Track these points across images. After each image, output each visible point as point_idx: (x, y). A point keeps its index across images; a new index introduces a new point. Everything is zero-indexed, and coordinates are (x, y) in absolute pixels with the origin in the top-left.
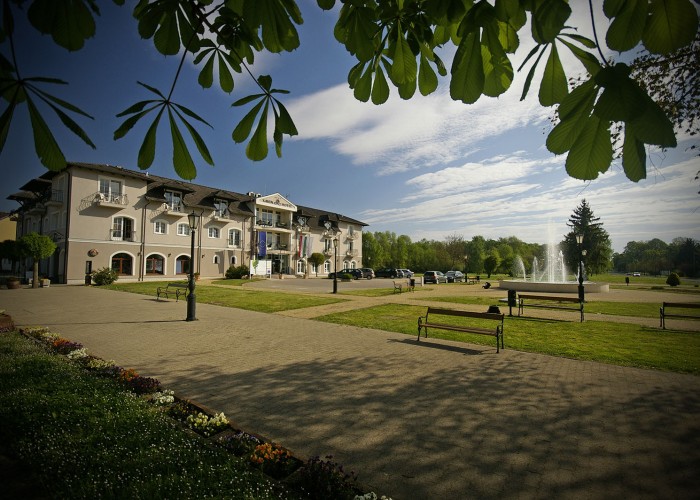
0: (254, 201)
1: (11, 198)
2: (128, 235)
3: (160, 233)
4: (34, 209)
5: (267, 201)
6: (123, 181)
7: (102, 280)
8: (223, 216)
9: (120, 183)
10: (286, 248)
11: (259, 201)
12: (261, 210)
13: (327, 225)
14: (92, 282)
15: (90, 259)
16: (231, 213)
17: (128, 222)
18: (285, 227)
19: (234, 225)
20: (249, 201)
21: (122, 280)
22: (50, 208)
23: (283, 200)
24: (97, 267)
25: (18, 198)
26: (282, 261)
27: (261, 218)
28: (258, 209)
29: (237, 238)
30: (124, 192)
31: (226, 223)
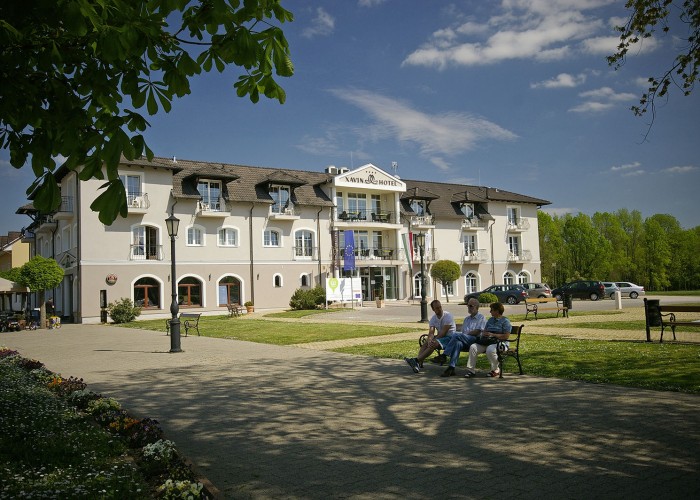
0: (331, 181)
1: (21, 211)
2: (152, 250)
3: (194, 244)
4: (44, 225)
5: (353, 180)
6: (142, 174)
7: (121, 316)
8: (283, 211)
9: (138, 177)
10: (392, 254)
11: (339, 181)
12: (345, 196)
13: (467, 210)
14: (109, 319)
15: (105, 287)
16: (296, 206)
17: (152, 232)
18: (388, 219)
19: (303, 224)
20: (325, 183)
21: (147, 315)
22: (62, 222)
23: (380, 175)
24: (114, 298)
25: (29, 212)
26: (386, 278)
27: (346, 208)
28: (340, 194)
29: (307, 245)
30: (143, 191)
31: (291, 221)
